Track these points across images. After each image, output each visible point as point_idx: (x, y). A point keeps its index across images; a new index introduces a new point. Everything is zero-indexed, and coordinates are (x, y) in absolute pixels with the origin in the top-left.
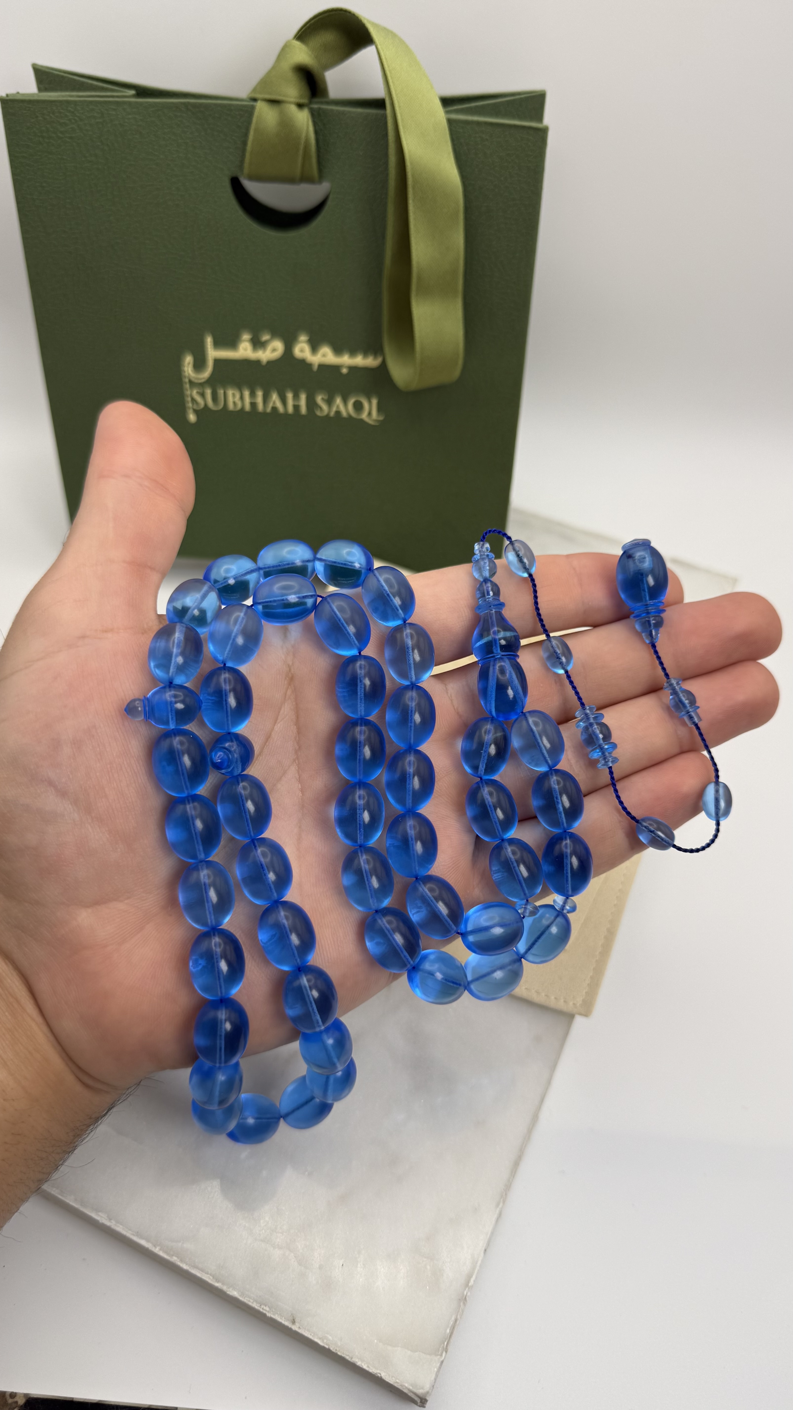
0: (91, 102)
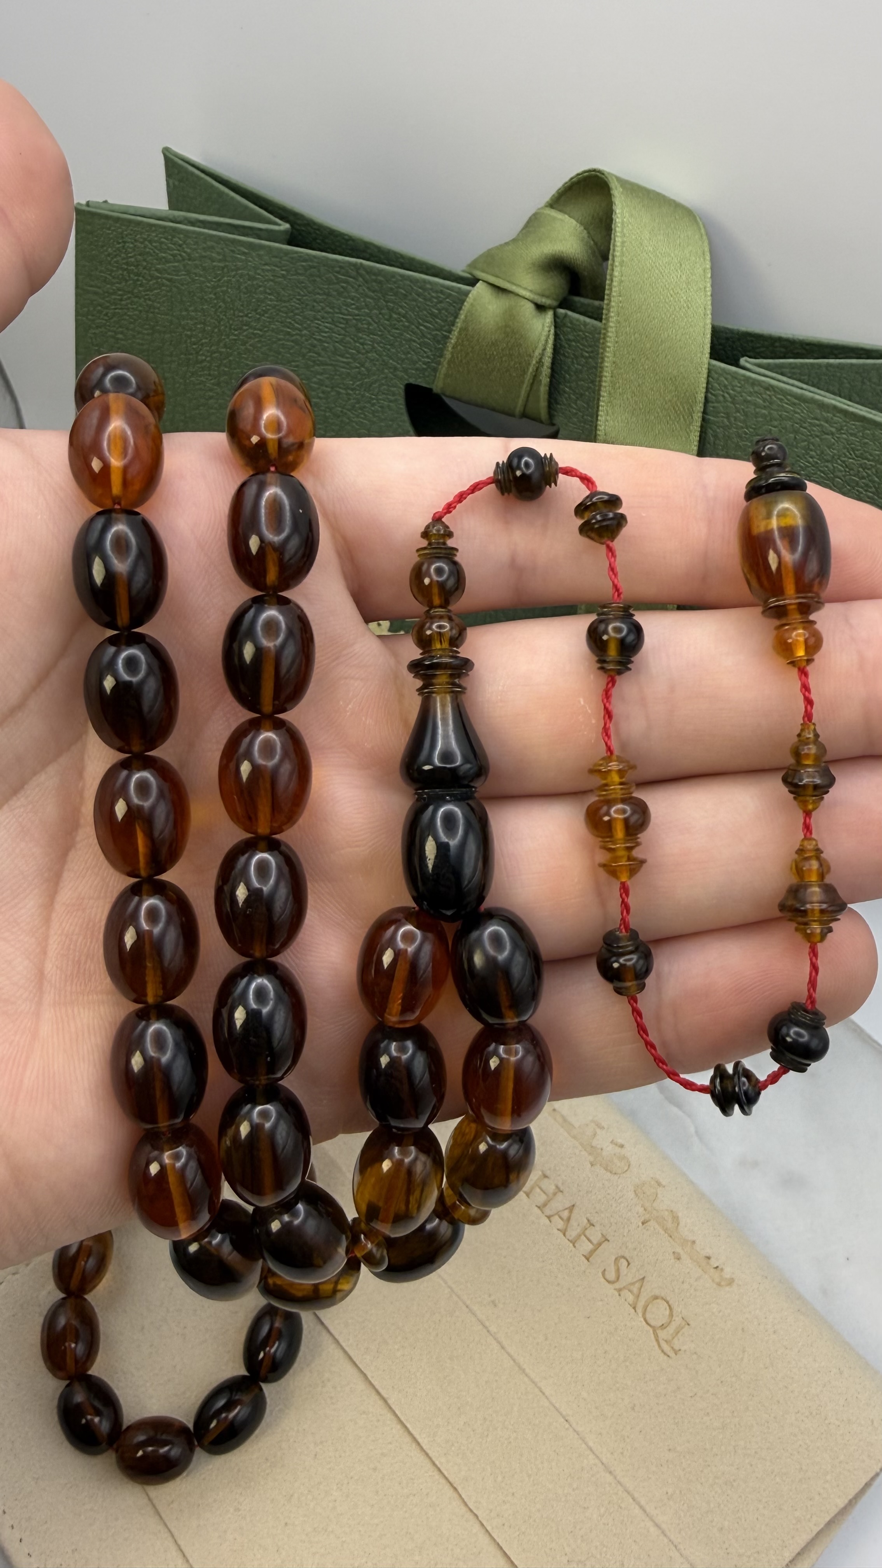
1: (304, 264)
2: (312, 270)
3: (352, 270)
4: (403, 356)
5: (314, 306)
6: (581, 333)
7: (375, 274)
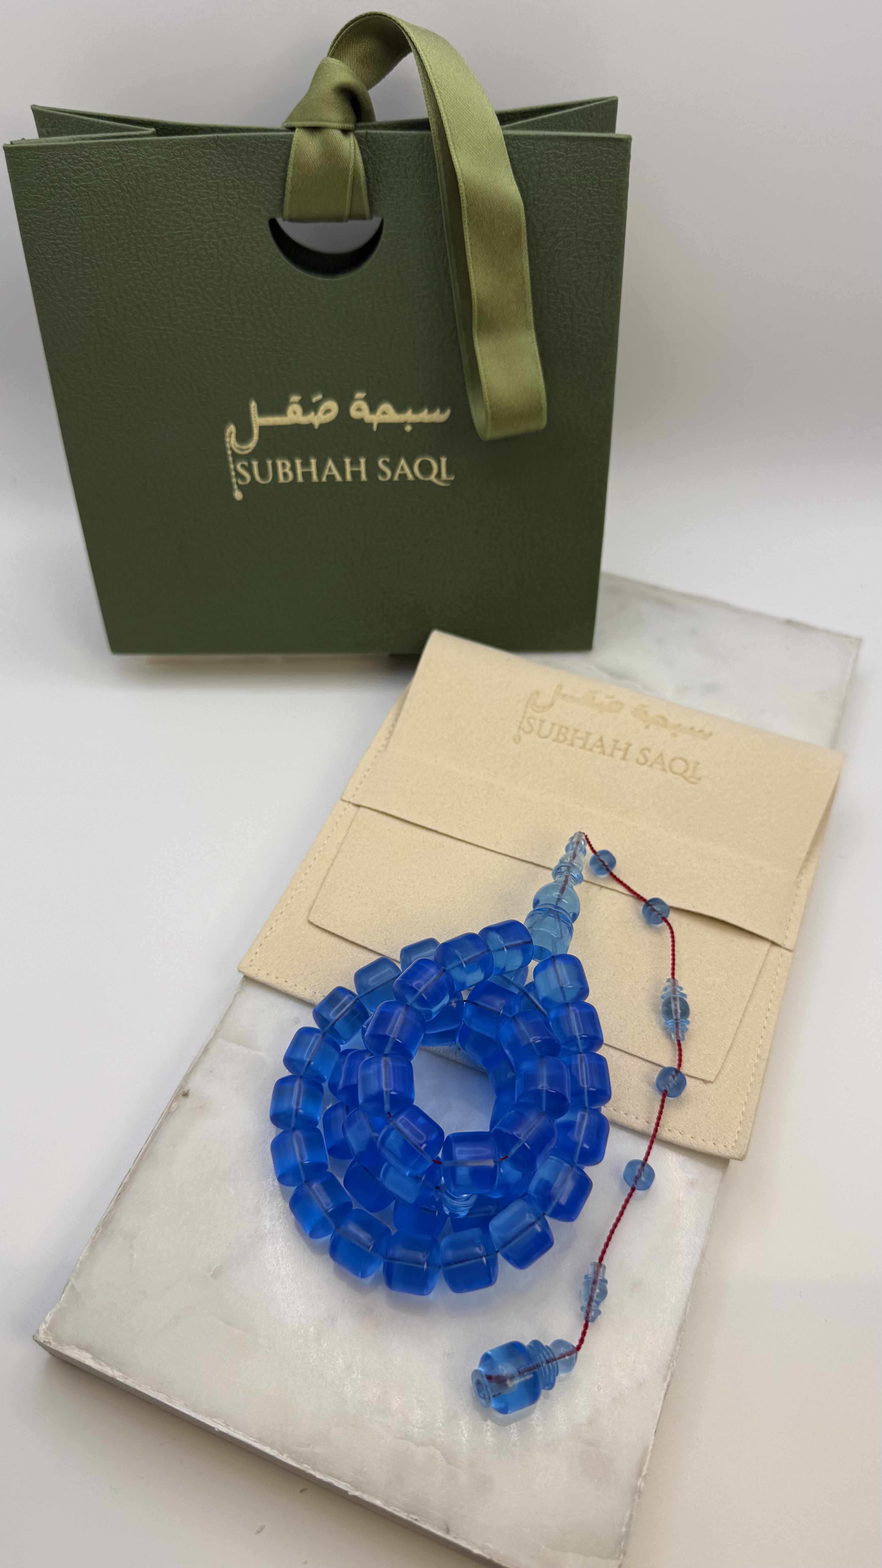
0: (107, 143)
1: (177, 147)
2: (185, 151)
3: (212, 143)
4: (263, 199)
5: (192, 178)
6: (381, 143)
7: (229, 142)
